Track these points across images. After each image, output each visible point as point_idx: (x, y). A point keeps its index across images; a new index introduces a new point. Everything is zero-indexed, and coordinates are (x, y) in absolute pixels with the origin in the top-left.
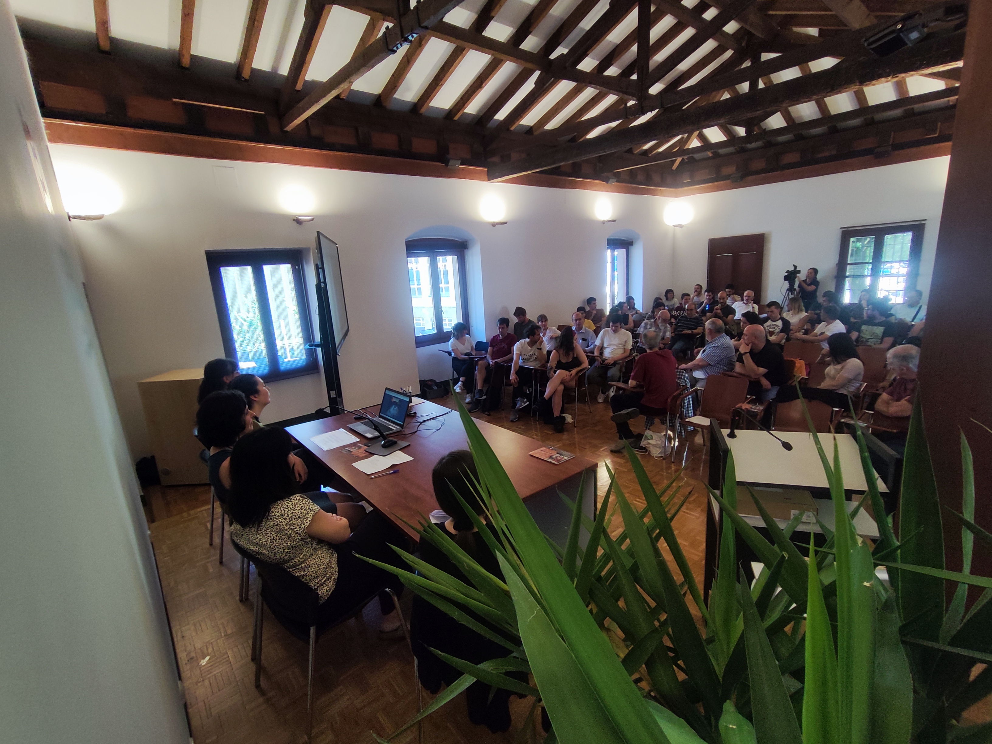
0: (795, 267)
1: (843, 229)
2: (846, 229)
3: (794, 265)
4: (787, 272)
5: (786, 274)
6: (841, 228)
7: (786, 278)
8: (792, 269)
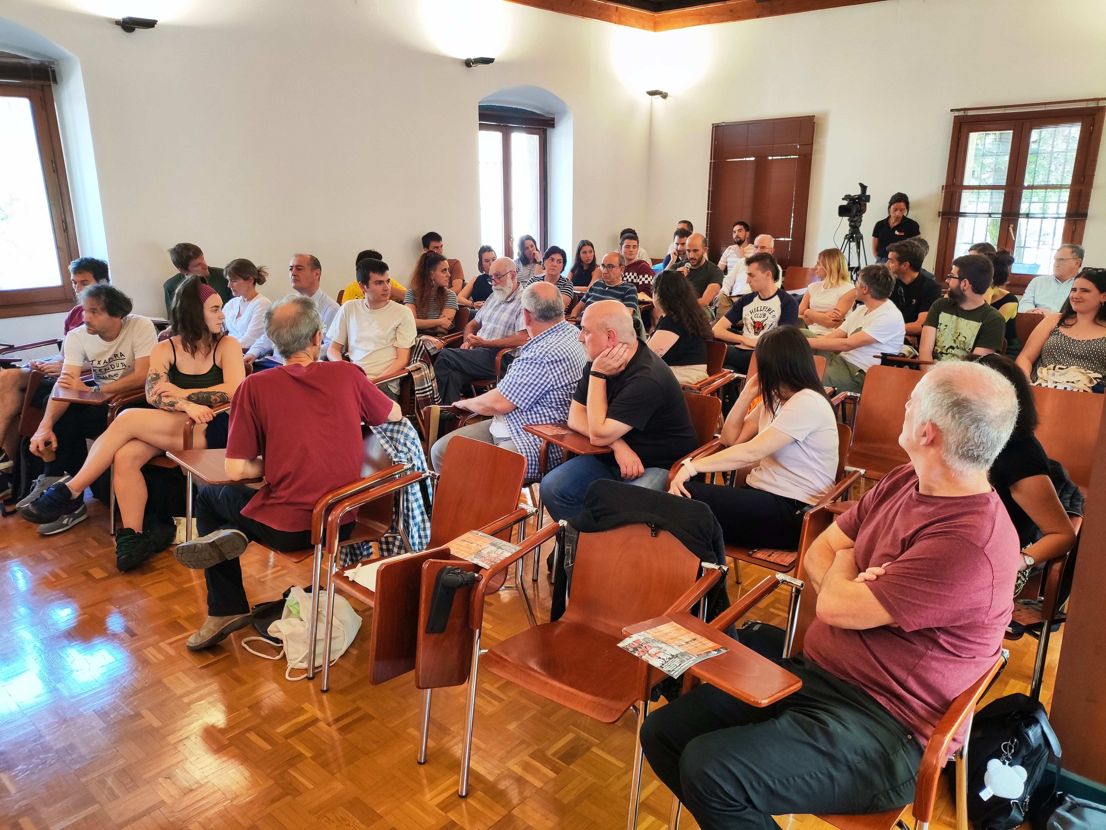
0: (864, 188)
1: (957, 114)
2: (961, 113)
3: (861, 185)
4: (847, 197)
5: (845, 203)
6: (952, 110)
7: (843, 211)
8: (857, 191)
